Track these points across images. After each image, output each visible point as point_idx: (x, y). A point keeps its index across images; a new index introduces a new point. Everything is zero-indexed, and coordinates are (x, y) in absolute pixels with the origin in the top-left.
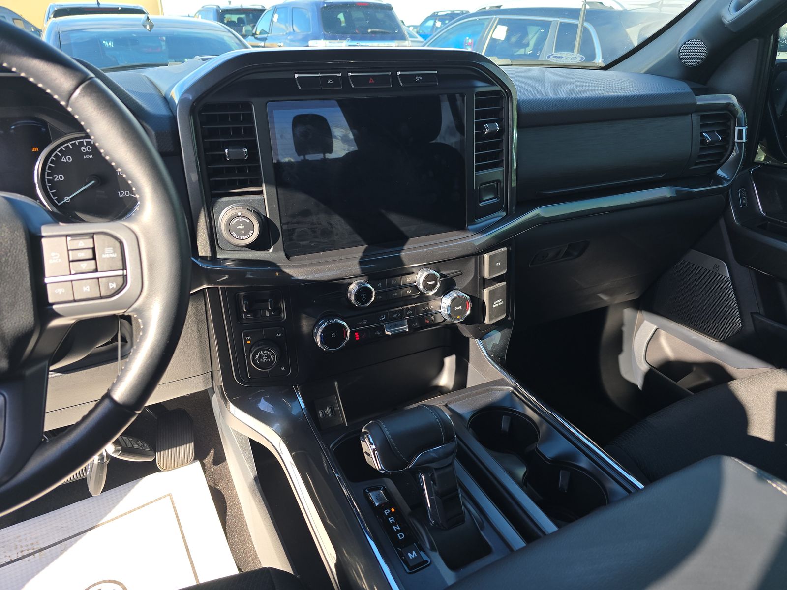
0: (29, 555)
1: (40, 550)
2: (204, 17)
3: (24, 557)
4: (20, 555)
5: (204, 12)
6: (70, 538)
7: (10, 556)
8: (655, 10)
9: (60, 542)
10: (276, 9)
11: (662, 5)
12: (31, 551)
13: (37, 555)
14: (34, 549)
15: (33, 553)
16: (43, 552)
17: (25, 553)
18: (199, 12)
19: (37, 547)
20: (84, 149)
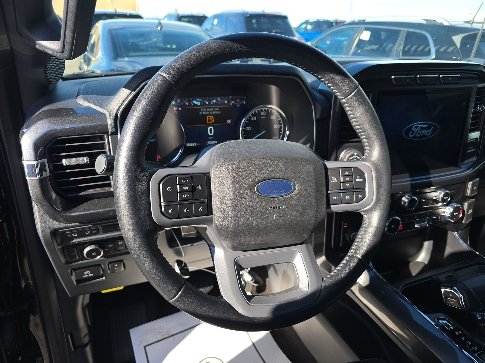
0: (167, 338)
1: (172, 336)
2: (169, 19)
3: (164, 339)
4: (162, 338)
5: (169, 16)
6: (187, 330)
7: (157, 338)
8: (468, 26)
9: (182, 332)
10: (216, 16)
11: (473, 22)
12: (168, 336)
13: (171, 338)
14: (169, 334)
15: (169, 337)
16: (174, 337)
17: (165, 336)
18: (166, 17)
19: (171, 334)
20: (262, 113)
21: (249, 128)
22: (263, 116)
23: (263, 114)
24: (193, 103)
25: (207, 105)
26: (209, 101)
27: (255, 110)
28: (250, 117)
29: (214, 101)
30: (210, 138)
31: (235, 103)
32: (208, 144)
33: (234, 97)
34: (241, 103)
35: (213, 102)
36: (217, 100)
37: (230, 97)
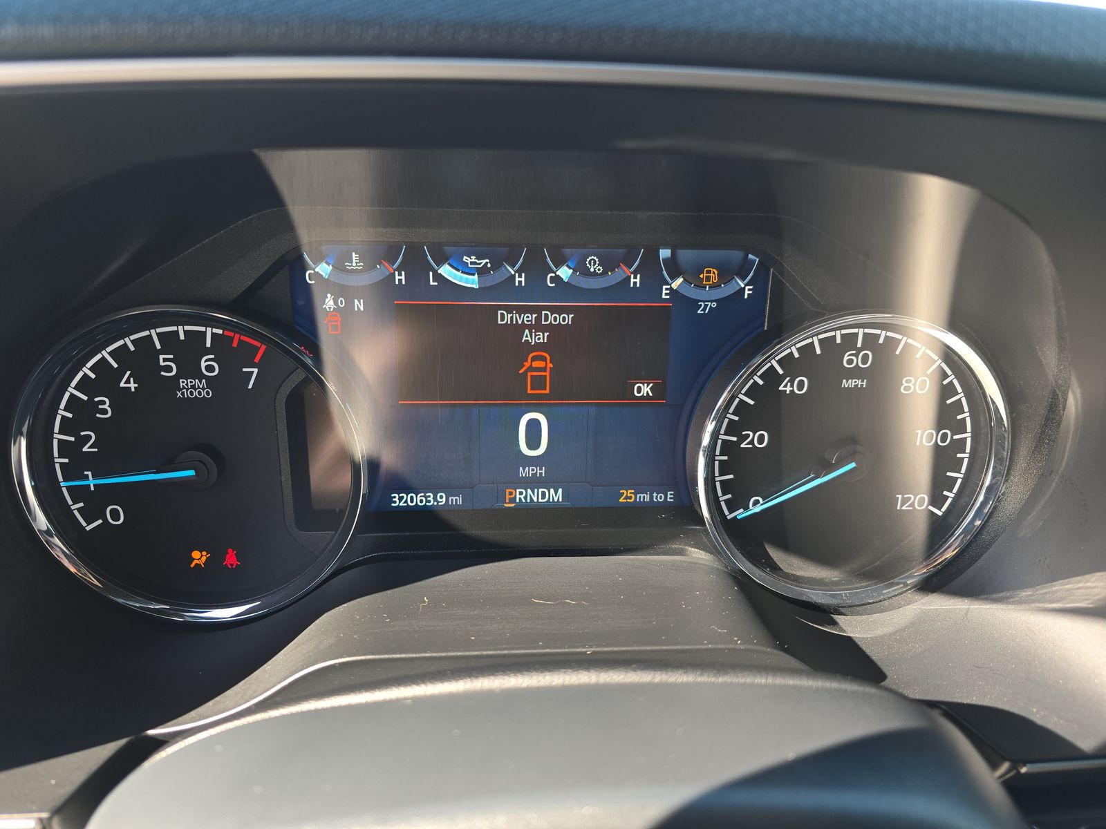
20: (849, 359)
21: (757, 439)
22: (856, 373)
23: (858, 361)
24: (438, 277)
25: (520, 292)
26: (535, 269)
27: (813, 338)
28: (770, 375)
29: (565, 273)
30: (524, 472)
31: (691, 292)
32: (513, 500)
33: (686, 255)
34: (726, 291)
35: (557, 279)
36: (581, 269)
37: (665, 253)
